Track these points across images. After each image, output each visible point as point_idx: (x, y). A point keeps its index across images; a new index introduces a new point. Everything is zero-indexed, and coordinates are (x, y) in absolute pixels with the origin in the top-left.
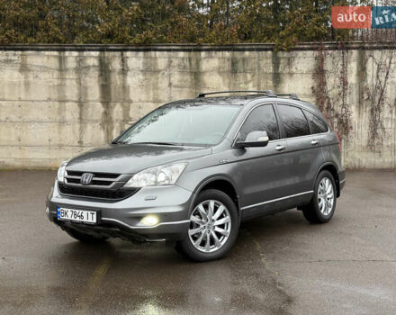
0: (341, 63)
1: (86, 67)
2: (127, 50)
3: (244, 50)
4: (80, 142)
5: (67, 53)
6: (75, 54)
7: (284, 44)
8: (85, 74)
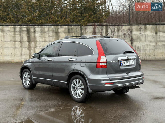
0: (100, 30)
1: (22, 31)
2: (35, 25)
3: (72, 26)
4: (21, 54)
5: (16, 26)
6: (19, 26)
7: (84, 24)
8: (22, 33)
